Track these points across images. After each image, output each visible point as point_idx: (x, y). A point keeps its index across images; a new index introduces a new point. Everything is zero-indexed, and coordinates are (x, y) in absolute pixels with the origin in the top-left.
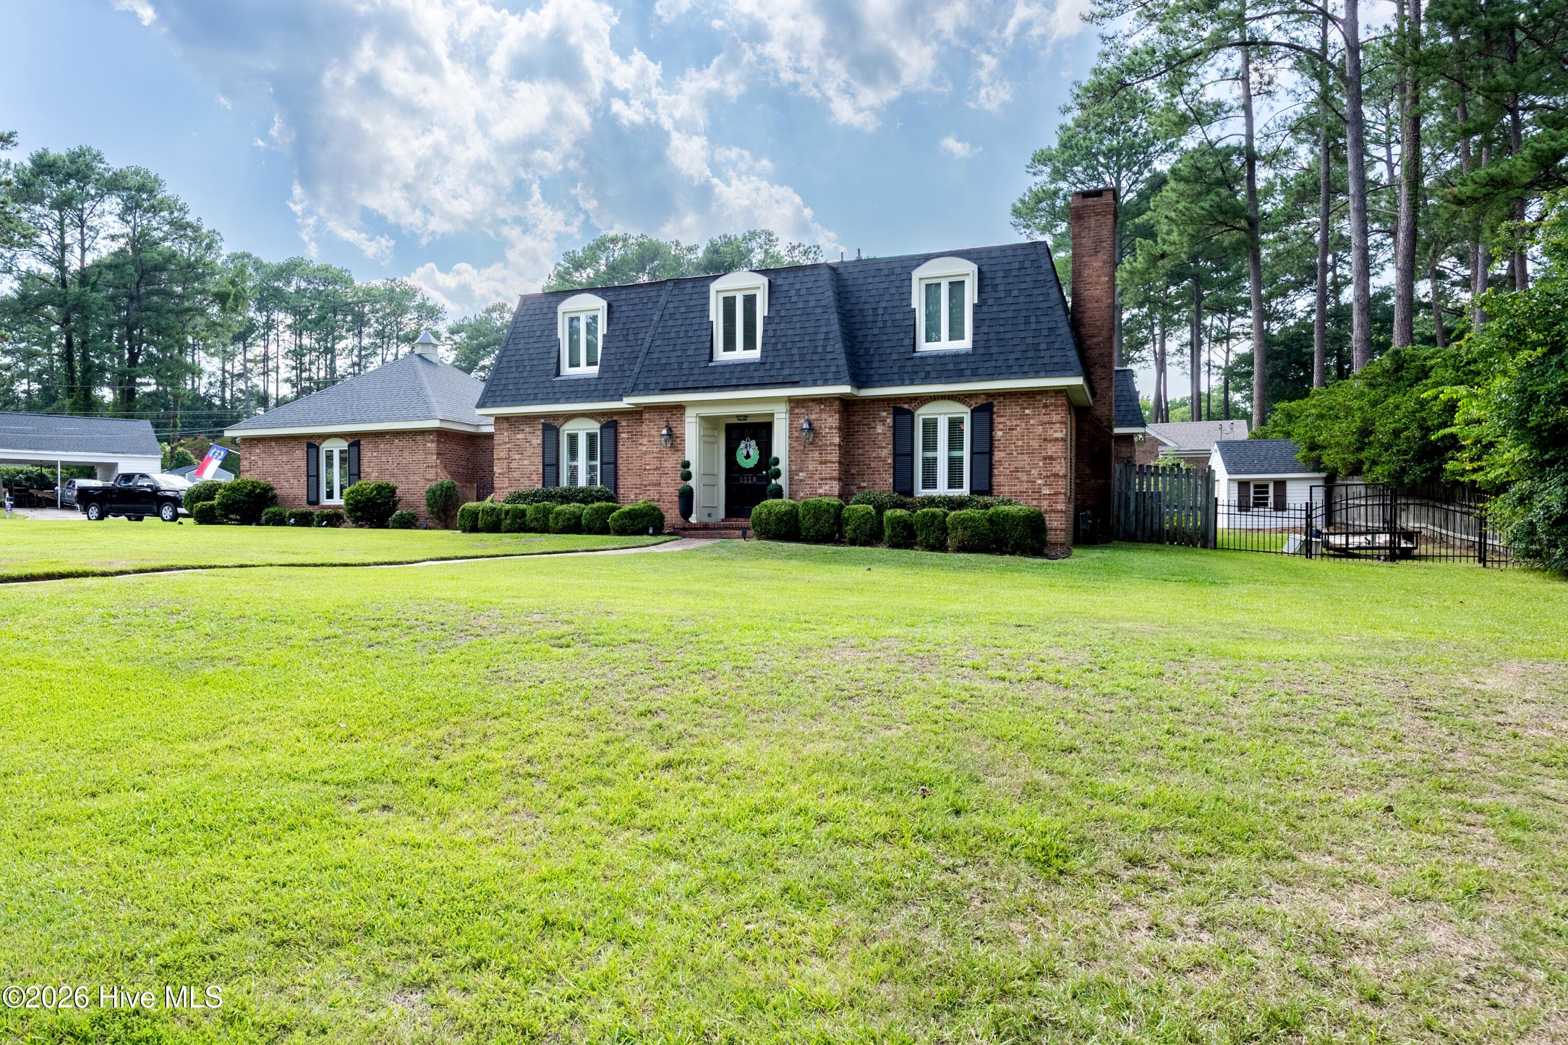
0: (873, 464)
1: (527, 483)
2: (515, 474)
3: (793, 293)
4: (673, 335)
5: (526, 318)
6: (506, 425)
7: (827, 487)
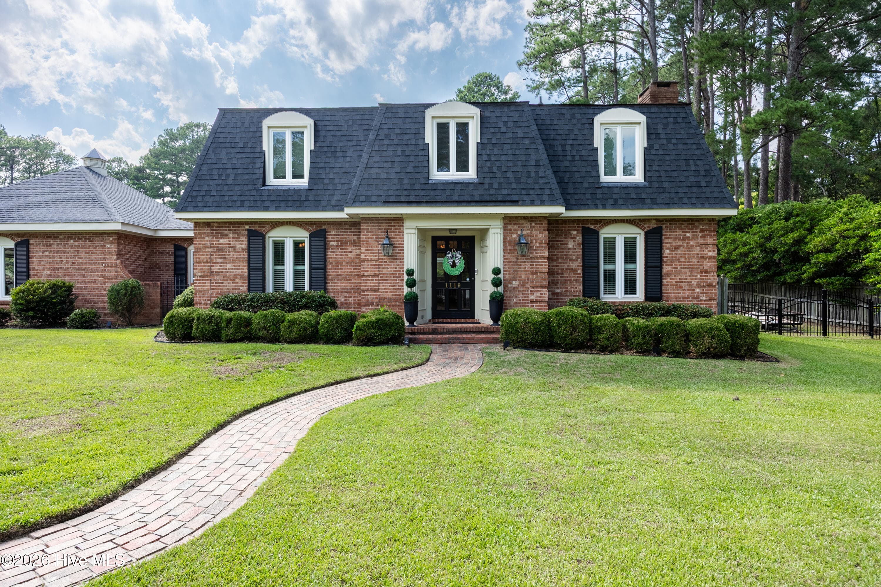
0: (565, 274)
1: (231, 286)
2: (218, 278)
3: (501, 124)
4: (390, 153)
5: (227, 130)
6: (207, 230)
7: (538, 294)
